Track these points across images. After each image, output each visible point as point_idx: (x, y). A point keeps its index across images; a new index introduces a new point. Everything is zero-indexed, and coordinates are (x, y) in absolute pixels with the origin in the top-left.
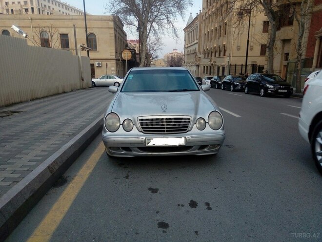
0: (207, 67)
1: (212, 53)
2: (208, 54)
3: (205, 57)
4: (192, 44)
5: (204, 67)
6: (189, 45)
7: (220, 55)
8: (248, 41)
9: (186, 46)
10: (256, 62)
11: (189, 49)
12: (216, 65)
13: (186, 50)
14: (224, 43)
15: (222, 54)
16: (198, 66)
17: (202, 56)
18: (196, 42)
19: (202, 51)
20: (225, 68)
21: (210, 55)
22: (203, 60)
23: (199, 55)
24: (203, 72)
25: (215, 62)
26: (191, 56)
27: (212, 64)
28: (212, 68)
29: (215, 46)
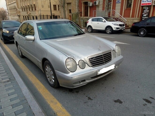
0: (26, 16)
1: (27, 8)
2: (24, 9)
3: (23, 11)
4: (12, 3)
5: (24, 16)
6: (9, 3)
7: (32, 10)
8: (50, 3)
9: (8, 4)
10: (54, 14)
11: (10, 6)
12: (31, 15)
13: (8, 7)
14: (34, 3)
15: (34, 9)
16: (19, 16)
17: (21, 10)
18: (14, 2)
19: (20, 7)
20: (38, 17)
21: (26, 10)
22: (22, 13)
23: (18, 10)
24: (23, 19)
25: (31, 14)
26: (13, 10)
27: (29, 15)
28: (29, 17)
29: (28, 4)
